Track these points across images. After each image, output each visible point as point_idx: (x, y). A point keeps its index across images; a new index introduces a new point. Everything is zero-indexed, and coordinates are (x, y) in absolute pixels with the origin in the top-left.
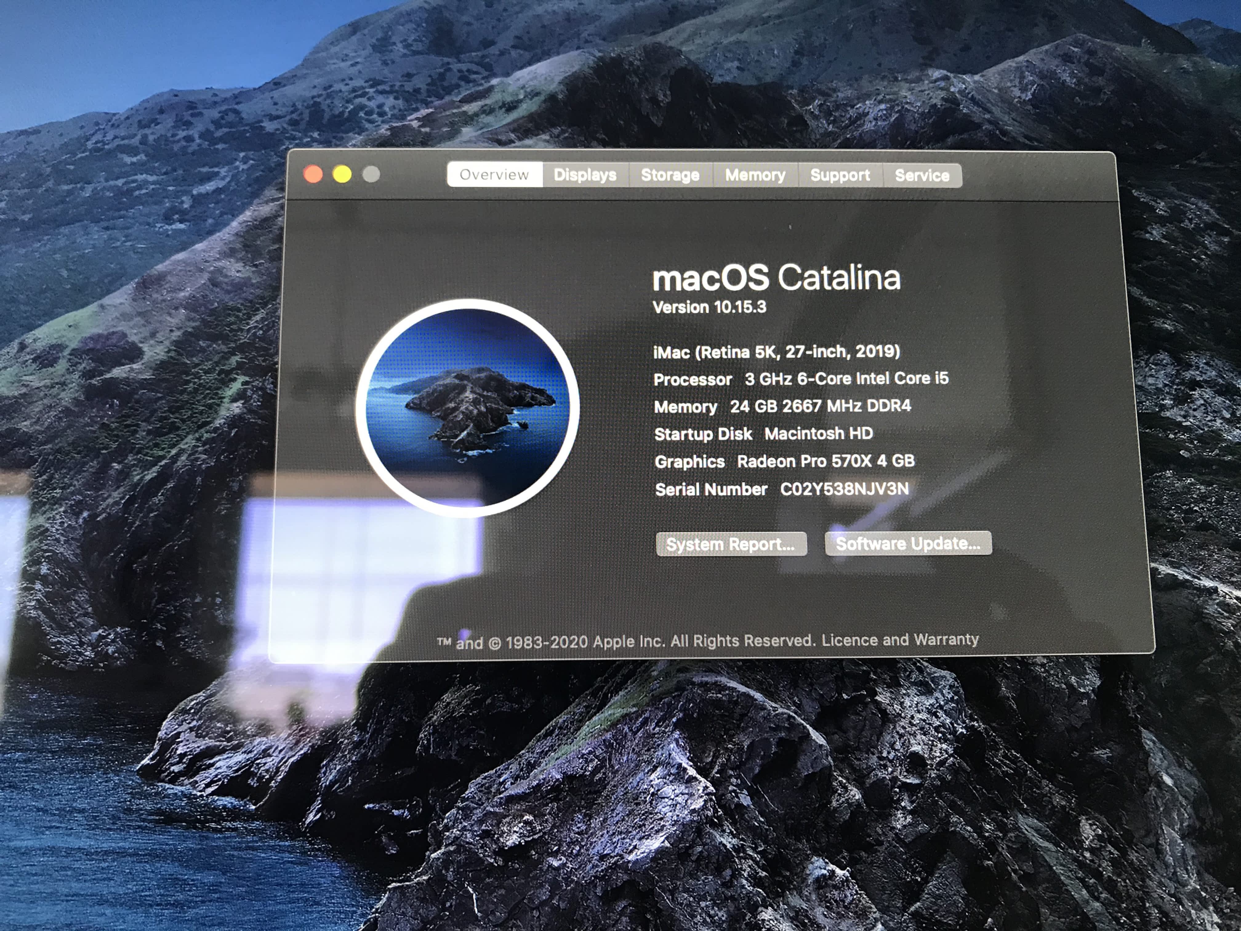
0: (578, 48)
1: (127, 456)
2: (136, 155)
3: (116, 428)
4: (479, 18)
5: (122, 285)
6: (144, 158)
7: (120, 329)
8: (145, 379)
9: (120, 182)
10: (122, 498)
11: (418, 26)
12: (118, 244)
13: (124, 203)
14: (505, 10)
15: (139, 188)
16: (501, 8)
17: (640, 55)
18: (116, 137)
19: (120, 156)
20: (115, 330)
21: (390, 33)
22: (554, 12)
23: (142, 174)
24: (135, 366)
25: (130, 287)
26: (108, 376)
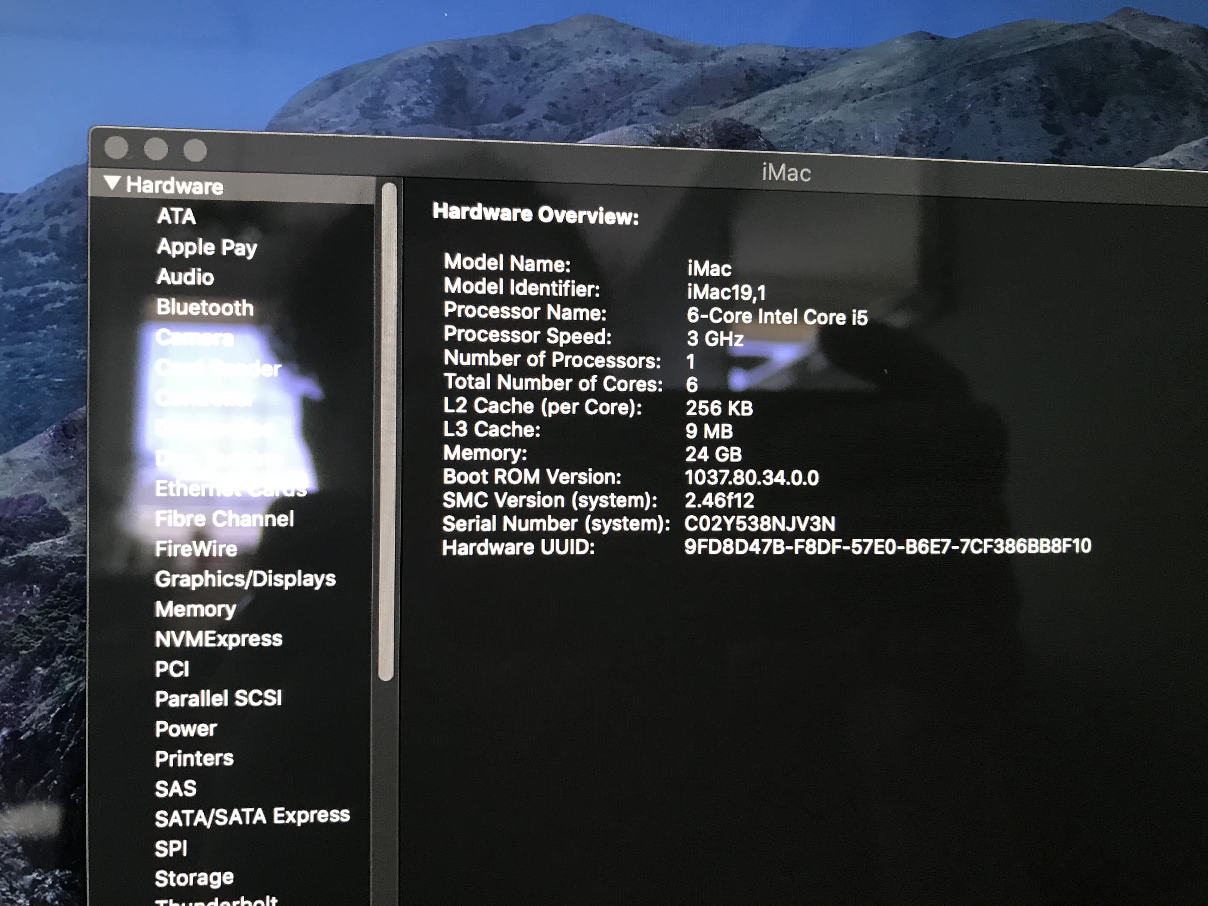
0: (629, 123)
1: (54, 658)
2: (44, 255)
3: (38, 622)
4: (501, 75)
5: (35, 434)
6: (56, 258)
7: (35, 491)
8: (74, 558)
9: (24, 291)
10: (50, 712)
11: (422, 82)
12: (27, 376)
13: (29, 320)
14: (535, 65)
15: (51, 299)
16: (530, 62)
17: (708, 134)
18: (14, 228)
19: (21, 254)
20: (29, 493)
21: (383, 91)
22: (600, 72)
23: (54, 281)
24: (58, 541)
25: (47, 435)
26: (23, 554)
